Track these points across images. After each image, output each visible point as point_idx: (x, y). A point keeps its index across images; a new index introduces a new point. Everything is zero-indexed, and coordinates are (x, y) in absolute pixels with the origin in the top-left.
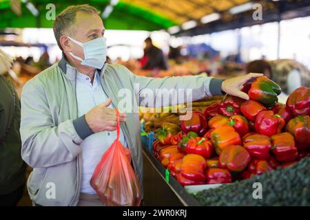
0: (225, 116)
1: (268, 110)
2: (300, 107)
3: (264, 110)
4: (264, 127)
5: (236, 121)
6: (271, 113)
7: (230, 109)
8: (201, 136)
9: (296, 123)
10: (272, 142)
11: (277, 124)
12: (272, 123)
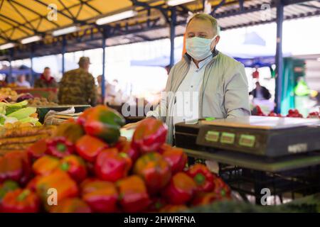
0: (55, 156)
1: (110, 147)
2: (148, 142)
3: (106, 148)
4: (106, 170)
5: (70, 163)
6: (115, 151)
7: (61, 147)
8: (22, 186)
9: (146, 164)
10: (118, 189)
11: (123, 166)
12: (117, 164)
